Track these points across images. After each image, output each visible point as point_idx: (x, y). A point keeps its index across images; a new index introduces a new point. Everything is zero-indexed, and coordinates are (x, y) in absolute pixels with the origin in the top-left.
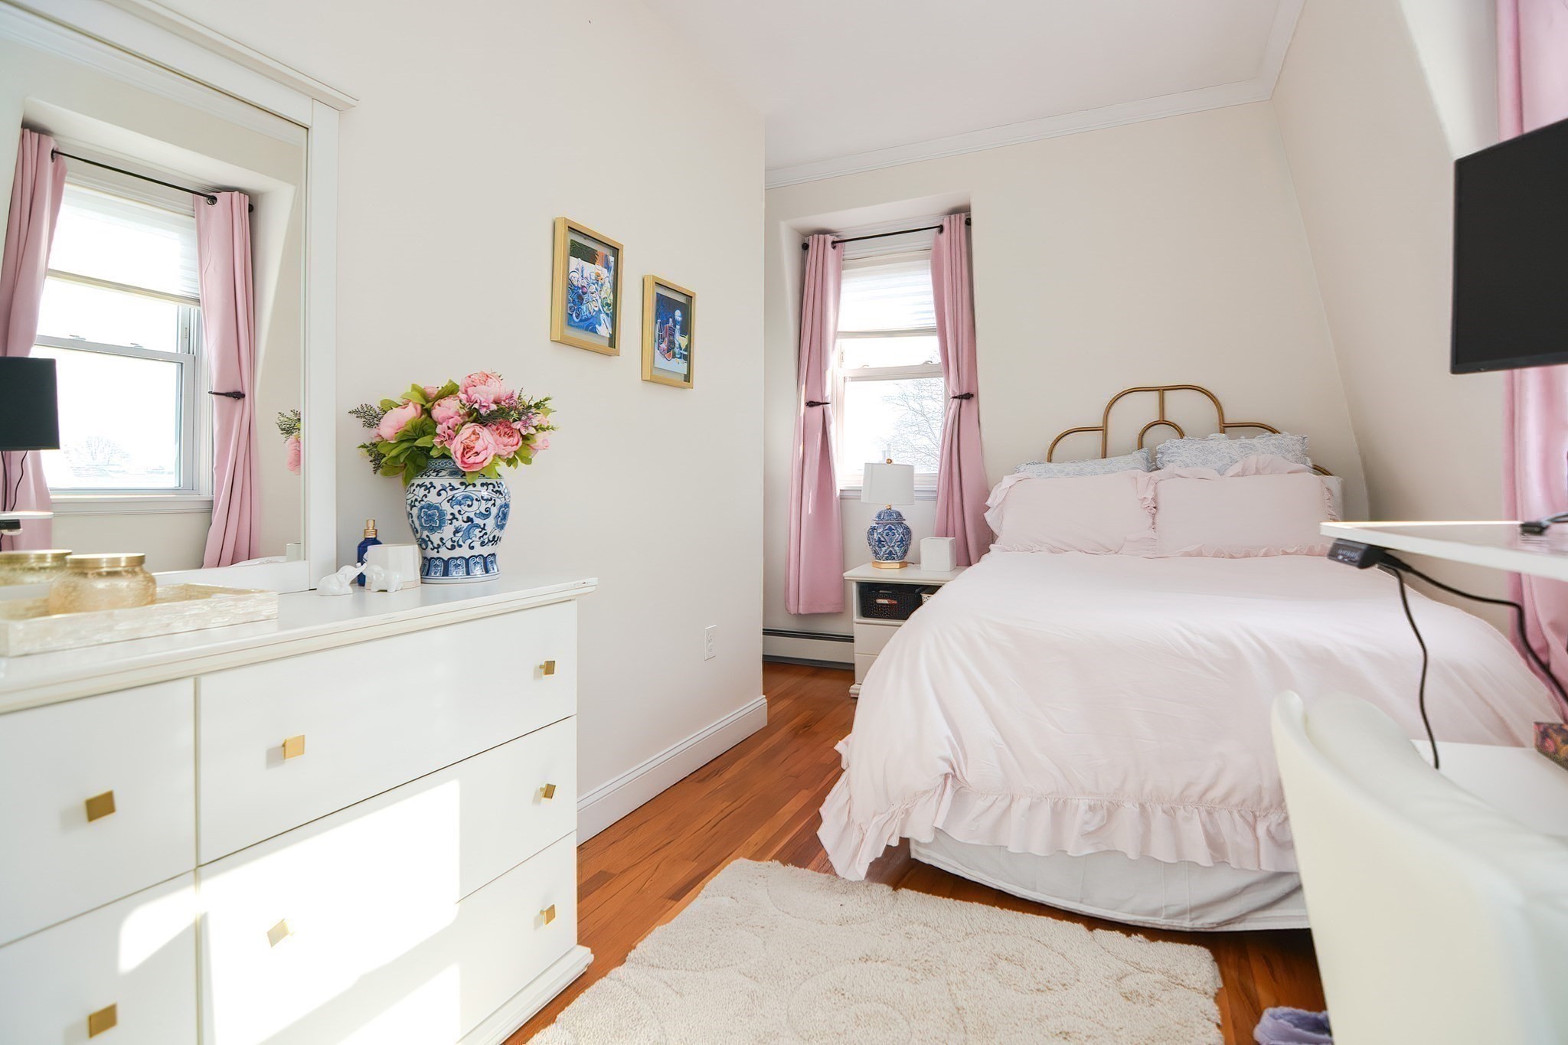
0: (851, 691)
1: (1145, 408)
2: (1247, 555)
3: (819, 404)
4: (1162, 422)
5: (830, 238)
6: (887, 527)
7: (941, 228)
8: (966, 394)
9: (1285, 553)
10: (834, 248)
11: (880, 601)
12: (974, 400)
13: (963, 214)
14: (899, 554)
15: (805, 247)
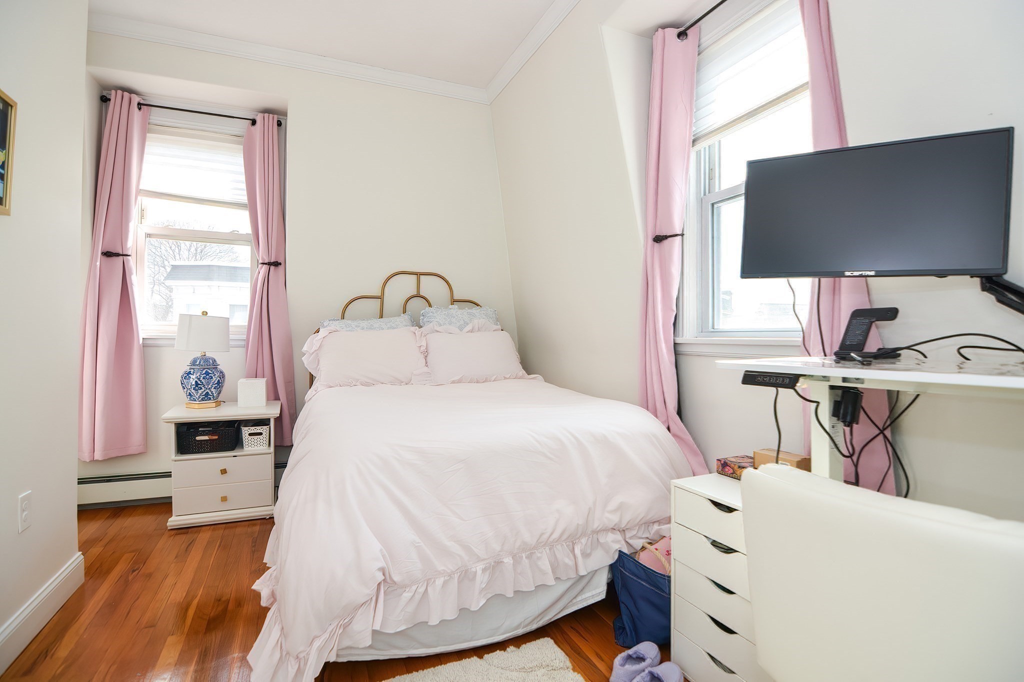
0: (168, 524)
1: (406, 285)
2: (486, 381)
3: (118, 255)
4: (418, 296)
5: (136, 99)
6: (204, 372)
7: (254, 122)
8: (274, 263)
9: (505, 378)
10: (140, 109)
11: (198, 438)
12: (281, 268)
13: (276, 116)
14: (215, 395)
15: (104, 100)
